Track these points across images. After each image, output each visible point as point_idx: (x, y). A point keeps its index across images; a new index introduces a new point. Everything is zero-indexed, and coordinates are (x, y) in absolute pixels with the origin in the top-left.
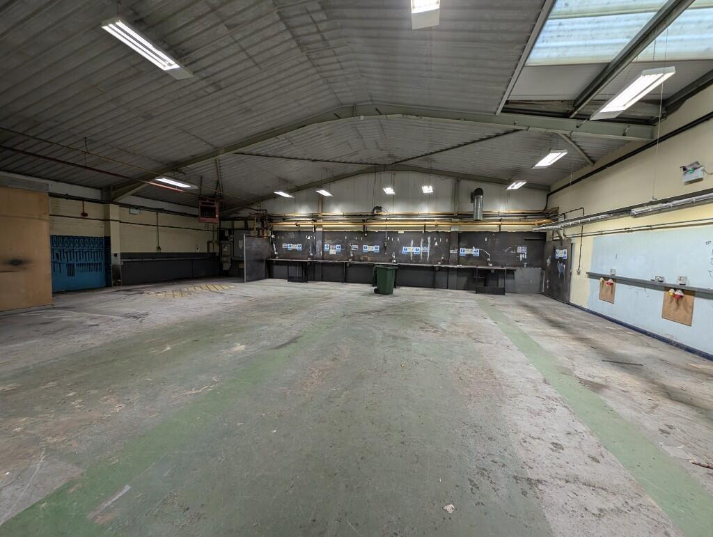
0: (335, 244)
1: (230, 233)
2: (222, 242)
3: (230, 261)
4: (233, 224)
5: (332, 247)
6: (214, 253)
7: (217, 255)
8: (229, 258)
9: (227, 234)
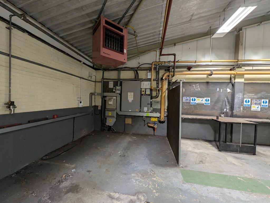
0: (261, 98)
1: (115, 84)
2: (106, 94)
3: (115, 116)
4: (119, 75)
5: (254, 101)
6: (96, 107)
7: (99, 108)
8: (115, 112)
9: (111, 85)
